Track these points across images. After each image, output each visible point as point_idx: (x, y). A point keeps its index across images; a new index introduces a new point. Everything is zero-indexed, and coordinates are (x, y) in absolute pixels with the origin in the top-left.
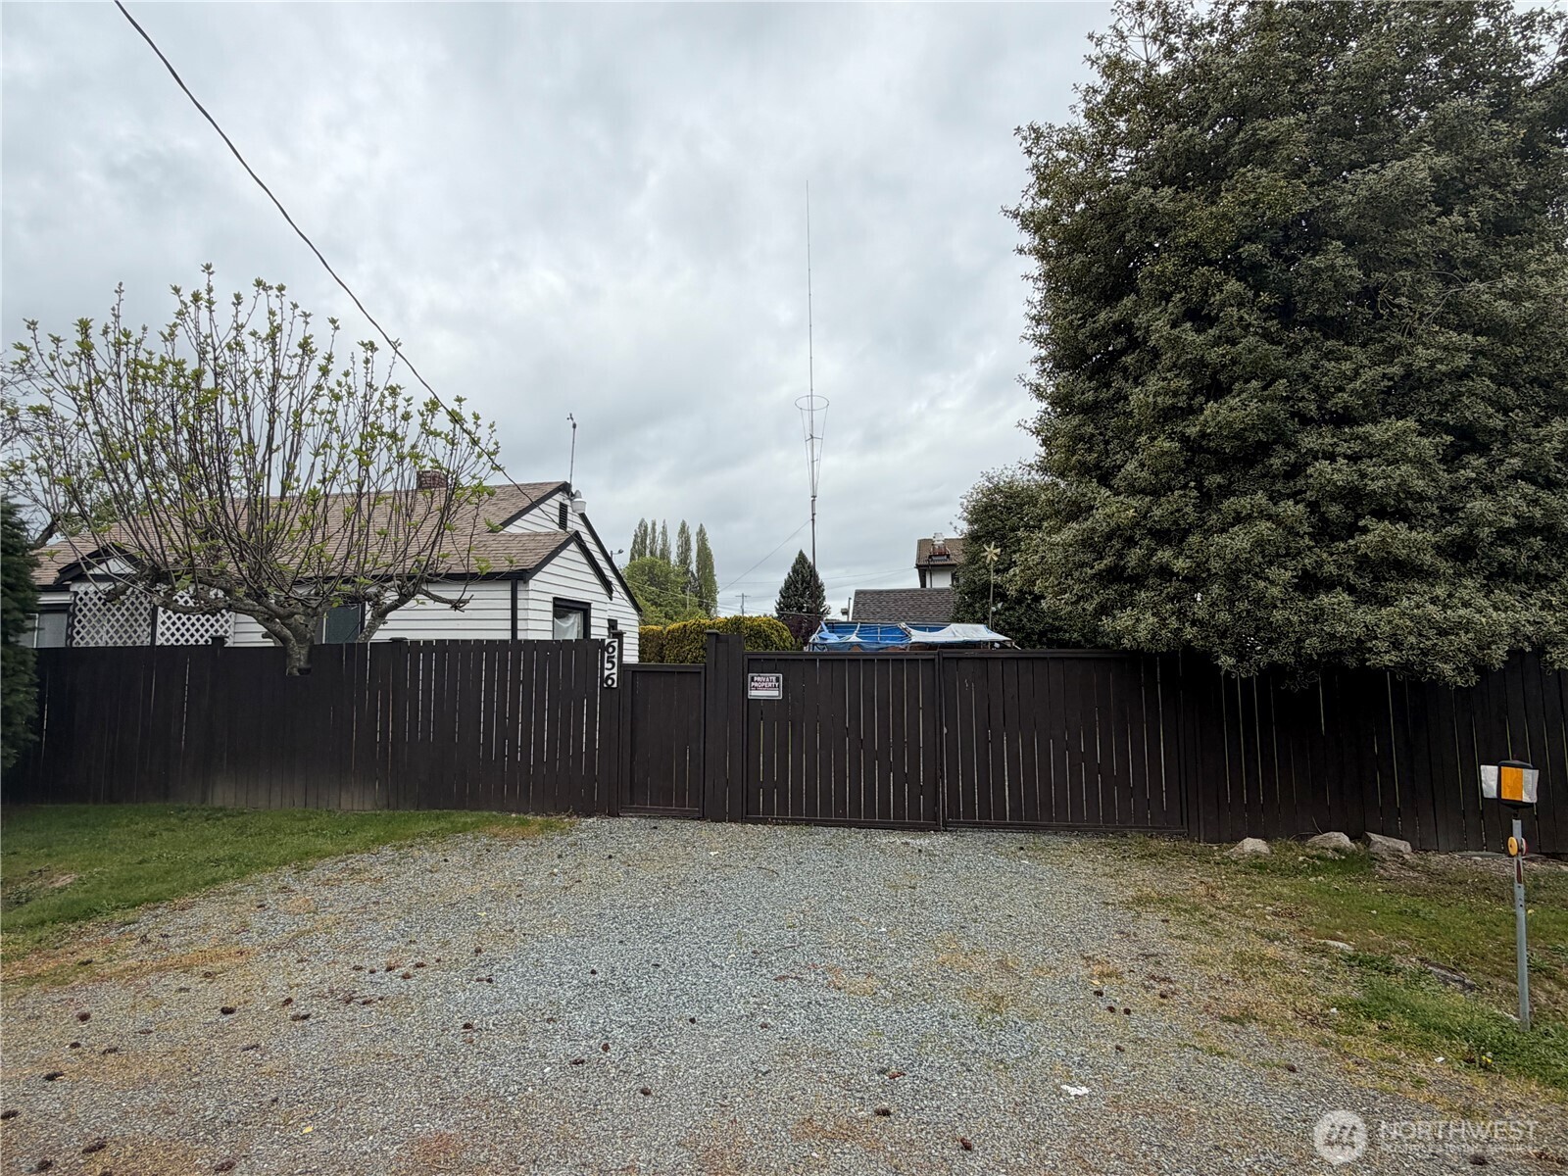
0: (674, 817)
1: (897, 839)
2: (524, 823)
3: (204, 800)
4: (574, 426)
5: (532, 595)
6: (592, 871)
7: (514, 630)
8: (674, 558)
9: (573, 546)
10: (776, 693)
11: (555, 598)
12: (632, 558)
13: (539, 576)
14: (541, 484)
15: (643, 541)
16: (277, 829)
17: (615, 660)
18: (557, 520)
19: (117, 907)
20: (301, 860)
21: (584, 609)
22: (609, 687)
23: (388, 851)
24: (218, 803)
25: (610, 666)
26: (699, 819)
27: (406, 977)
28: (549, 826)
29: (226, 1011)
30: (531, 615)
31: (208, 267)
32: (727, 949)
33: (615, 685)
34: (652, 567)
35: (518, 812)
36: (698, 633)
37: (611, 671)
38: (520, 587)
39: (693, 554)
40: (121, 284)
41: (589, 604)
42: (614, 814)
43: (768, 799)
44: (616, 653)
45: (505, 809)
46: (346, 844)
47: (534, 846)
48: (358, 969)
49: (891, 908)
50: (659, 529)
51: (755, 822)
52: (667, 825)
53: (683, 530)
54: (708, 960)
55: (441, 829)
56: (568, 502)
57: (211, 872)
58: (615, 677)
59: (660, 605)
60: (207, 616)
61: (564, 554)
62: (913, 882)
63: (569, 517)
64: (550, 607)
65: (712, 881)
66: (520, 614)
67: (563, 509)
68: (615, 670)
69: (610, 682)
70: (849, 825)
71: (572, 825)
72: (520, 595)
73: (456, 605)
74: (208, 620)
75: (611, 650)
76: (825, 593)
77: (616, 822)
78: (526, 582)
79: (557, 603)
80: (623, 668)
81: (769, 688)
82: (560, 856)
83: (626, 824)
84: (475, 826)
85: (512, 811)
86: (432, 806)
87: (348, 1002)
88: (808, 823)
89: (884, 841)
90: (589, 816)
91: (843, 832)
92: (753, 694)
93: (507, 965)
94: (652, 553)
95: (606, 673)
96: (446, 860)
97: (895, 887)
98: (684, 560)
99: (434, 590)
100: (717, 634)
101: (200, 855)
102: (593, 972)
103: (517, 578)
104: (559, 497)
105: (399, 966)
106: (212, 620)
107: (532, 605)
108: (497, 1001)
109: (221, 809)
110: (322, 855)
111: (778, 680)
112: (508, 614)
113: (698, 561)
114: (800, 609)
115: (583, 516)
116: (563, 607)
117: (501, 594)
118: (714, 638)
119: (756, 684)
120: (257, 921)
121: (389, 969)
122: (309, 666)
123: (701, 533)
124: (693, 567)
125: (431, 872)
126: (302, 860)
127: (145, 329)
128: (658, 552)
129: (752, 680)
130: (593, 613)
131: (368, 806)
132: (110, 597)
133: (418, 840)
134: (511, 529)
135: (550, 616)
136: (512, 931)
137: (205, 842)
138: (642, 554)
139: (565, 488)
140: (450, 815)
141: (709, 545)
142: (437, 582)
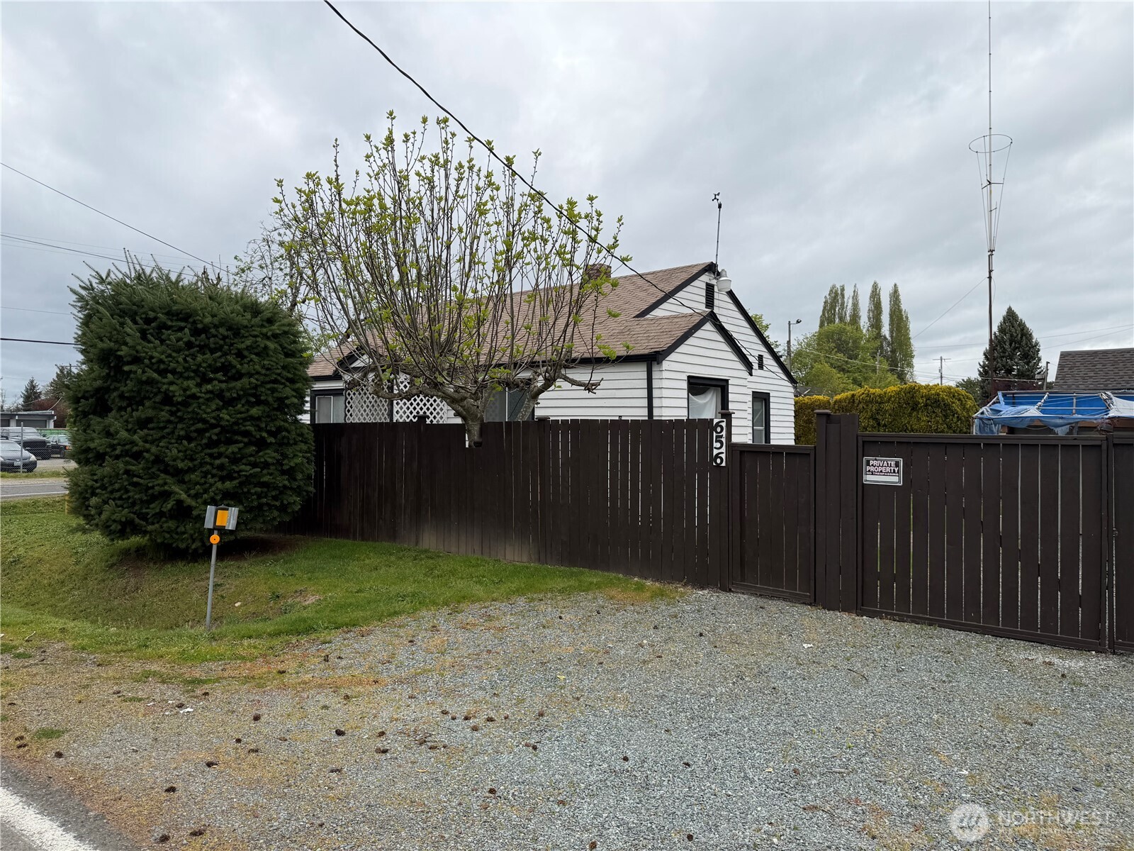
0: (784, 599)
1: (1039, 655)
2: (640, 588)
3: (417, 543)
4: (720, 206)
5: (665, 375)
6: (676, 648)
7: (650, 407)
8: (864, 322)
9: (708, 326)
10: (895, 479)
11: (689, 377)
12: (822, 325)
13: (673, 356)
14: (689, 267)
15: (833, 307)
16: (453, 573)
17: (724, 440)
18: (704, 300)
19: (327, 627)
20: (459, 602)
21: (721, 386)
22: (718, 465)
23: (521, 602)
24: (426, 546)
25: (718, 445)
26: (810, 605)
27: (475, 729)
28: (662, 594)
29: (339, 733)
30: (665, 393)
31: (391, 113)
32: (767, 761)
33: (724, 464)
34: (841, 332)
35: (640, 577)
36: (867, 403)
37: (720, 450)
38: (655, 368)
39: (885, 319)
40: (336, 140)
41: (727, 381)
42: (726, 589)
43: (887, 590)
44: (724, 433)
45: (629, 572)
46: (493, 592)
47: (638, 613)
48: (445, 713)
49: (988, 747)
50: (848, 293)
51: (872, 615)
52: (773, 606)
53: (875, 296)
54: (742, 769)
55: (570, 586)
56: (714, 282)
57: (397, 606)
58: (723, 456)
59: (848, 372)
60: (404, 400)
61: (699, 333)
62: (1035, 715)
63: (716, 296)
64: (685, 385)
65: (791, 678)
66: (655, 393)
67: (710, 289)
68: (723, 450)
69: (718, 461)
70: (983, 631)
71: (682, 595)
72: (655, 375)
73: (590, 387)
74: (405, 404)
75: (719, 430)
76: (1041, 354)
77: (724, 597)
78: (659, 363)
79: (691, 381)
80: (732, 448)
81: (886, 474)
82: (655, 627)
83: (733, 599)
84: (598, 586)
85: (635, 575)
86: (572, 563)
87: (421, 744)
88: (931, 623)
89: (1022, 657)
90: (702, 588)
91: (974, 639)
92: (869, 479)
93: (557, 734)
94: (841, 319)
95: (715, 452)
96: (560, 618)
97: (1005, 719)
98: (876, 323)
99: (572, 374)
100: (828, 415)
101: (394, 589)
102: (626, 759)
103: (652, 360)
104: (706, 278)
105: (475, 717)
106: (408, 404)
107: (665, 384)
108: (531, 770)
109: (426, 551)
110: (475, 599)
111: (897, 465)
112: (645, 393)
113: (891, 323)
114: (1009, 371)
115: (731, 294)
116: (697, 385)
117: (637, 375)
118: (824, 419)
119: (872, 469)
120: (402, 656)
121: (466, 718)
122: (481, 440)
123: (895, 296)
124: (886, 330)
125: (544, 627)
126: (457, 602)
127: (357, 173)
128: (848, 318)
129: (868, 464)
130: (731, 389)
131: (525, 559)
132: (351, 386)
133: (549, 595)
134: (657, 313)
135: (685, 394)
136: (578, 699)
137: (403, 579)
138: (831, 321)
139: (711, 268)
140: (583, 573)
141: (903, 307)
142: (572, 367)
